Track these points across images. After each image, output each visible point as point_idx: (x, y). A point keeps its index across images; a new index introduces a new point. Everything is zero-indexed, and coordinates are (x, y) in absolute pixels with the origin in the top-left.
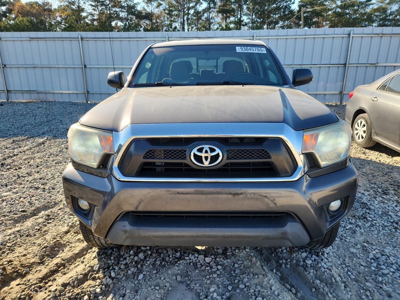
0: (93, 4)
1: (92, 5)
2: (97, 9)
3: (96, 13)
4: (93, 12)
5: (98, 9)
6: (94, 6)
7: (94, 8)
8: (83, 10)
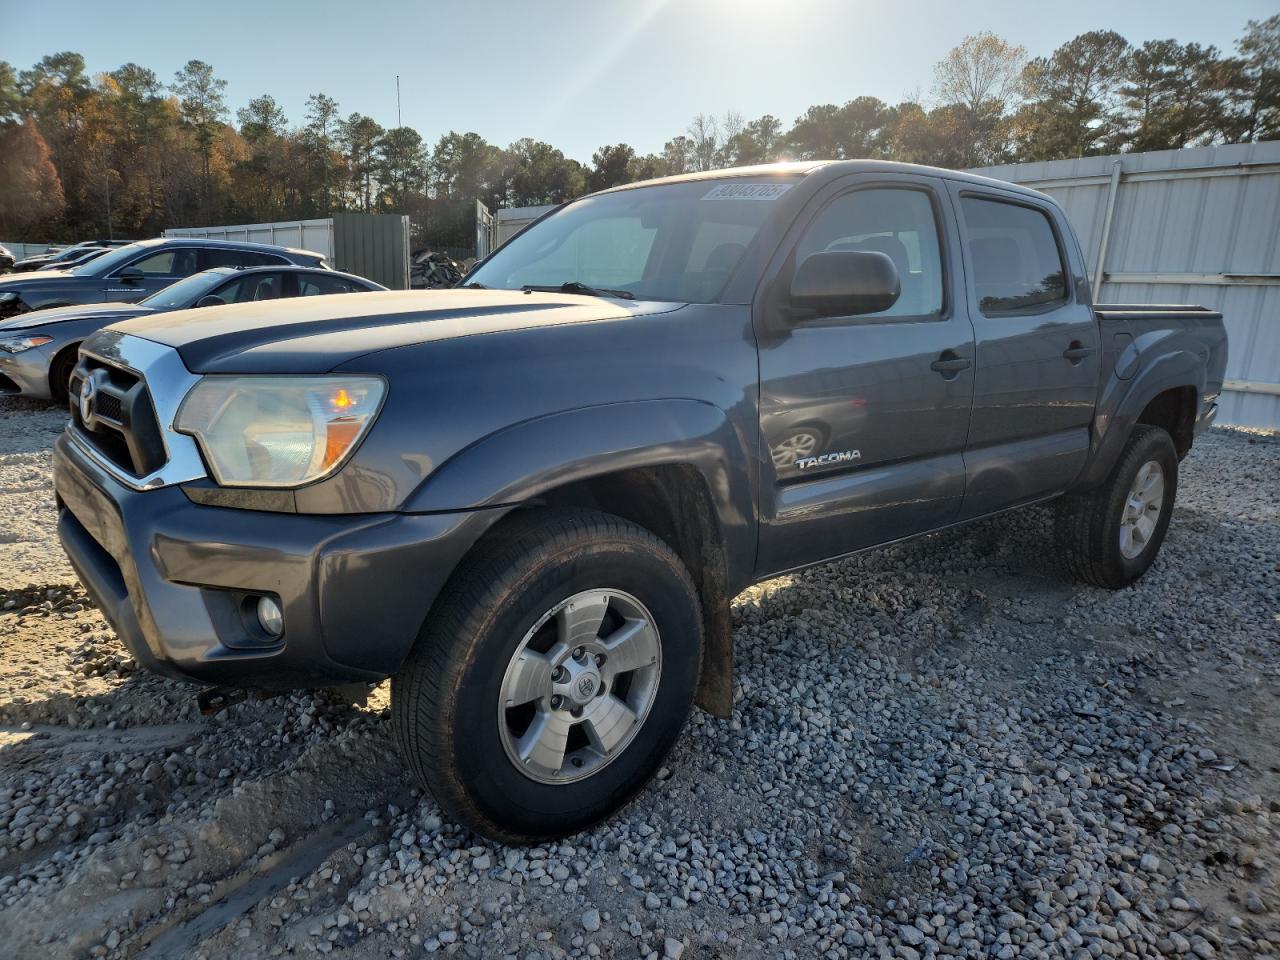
0: (1133, 86)
1: (1127, 92)
2: (1143, 102)
3: (1136, 114)
4: (1127, 113)
5: (1147, 101)
6: (1134, 93)
7: (1135, 99)
8: (1094, 111)
